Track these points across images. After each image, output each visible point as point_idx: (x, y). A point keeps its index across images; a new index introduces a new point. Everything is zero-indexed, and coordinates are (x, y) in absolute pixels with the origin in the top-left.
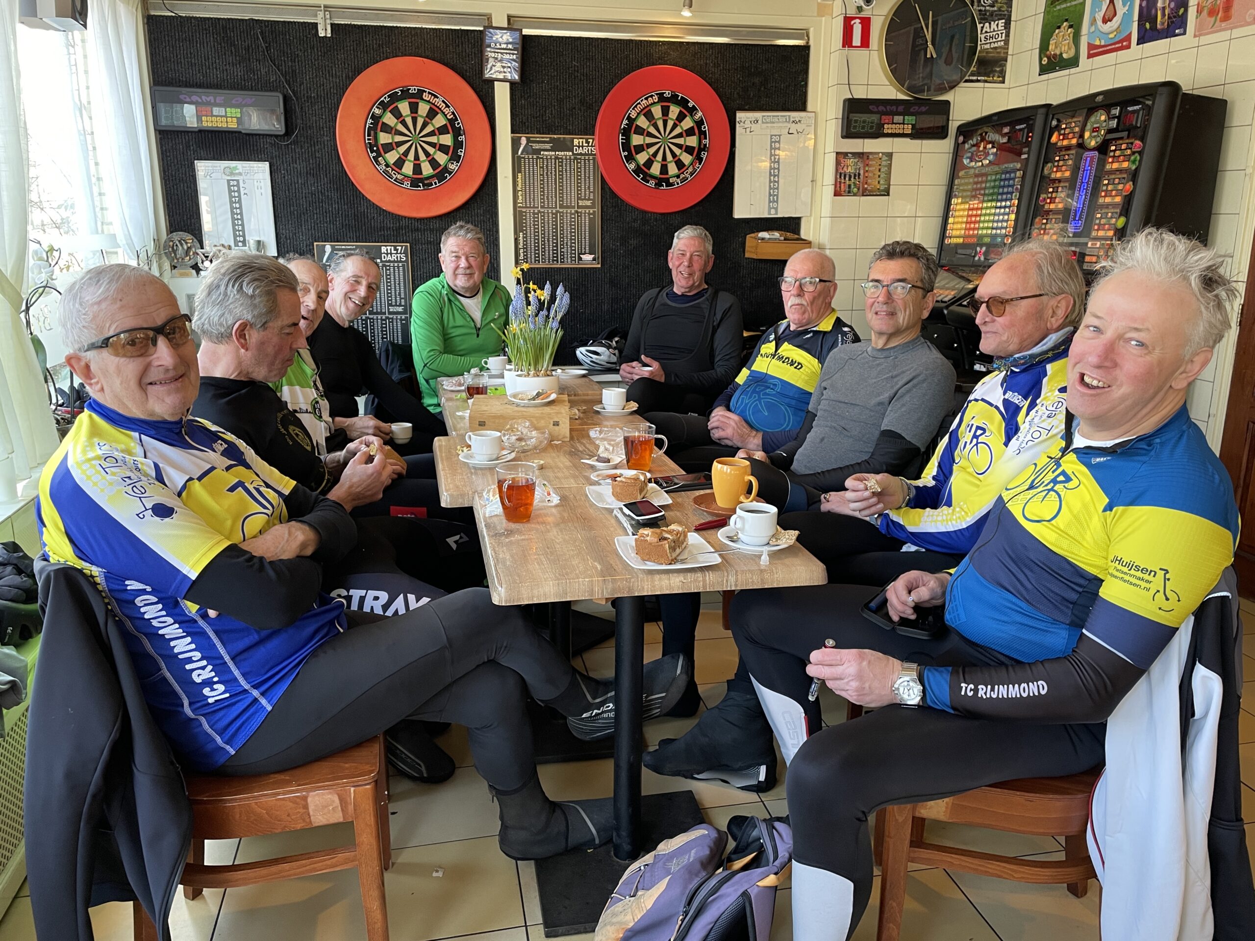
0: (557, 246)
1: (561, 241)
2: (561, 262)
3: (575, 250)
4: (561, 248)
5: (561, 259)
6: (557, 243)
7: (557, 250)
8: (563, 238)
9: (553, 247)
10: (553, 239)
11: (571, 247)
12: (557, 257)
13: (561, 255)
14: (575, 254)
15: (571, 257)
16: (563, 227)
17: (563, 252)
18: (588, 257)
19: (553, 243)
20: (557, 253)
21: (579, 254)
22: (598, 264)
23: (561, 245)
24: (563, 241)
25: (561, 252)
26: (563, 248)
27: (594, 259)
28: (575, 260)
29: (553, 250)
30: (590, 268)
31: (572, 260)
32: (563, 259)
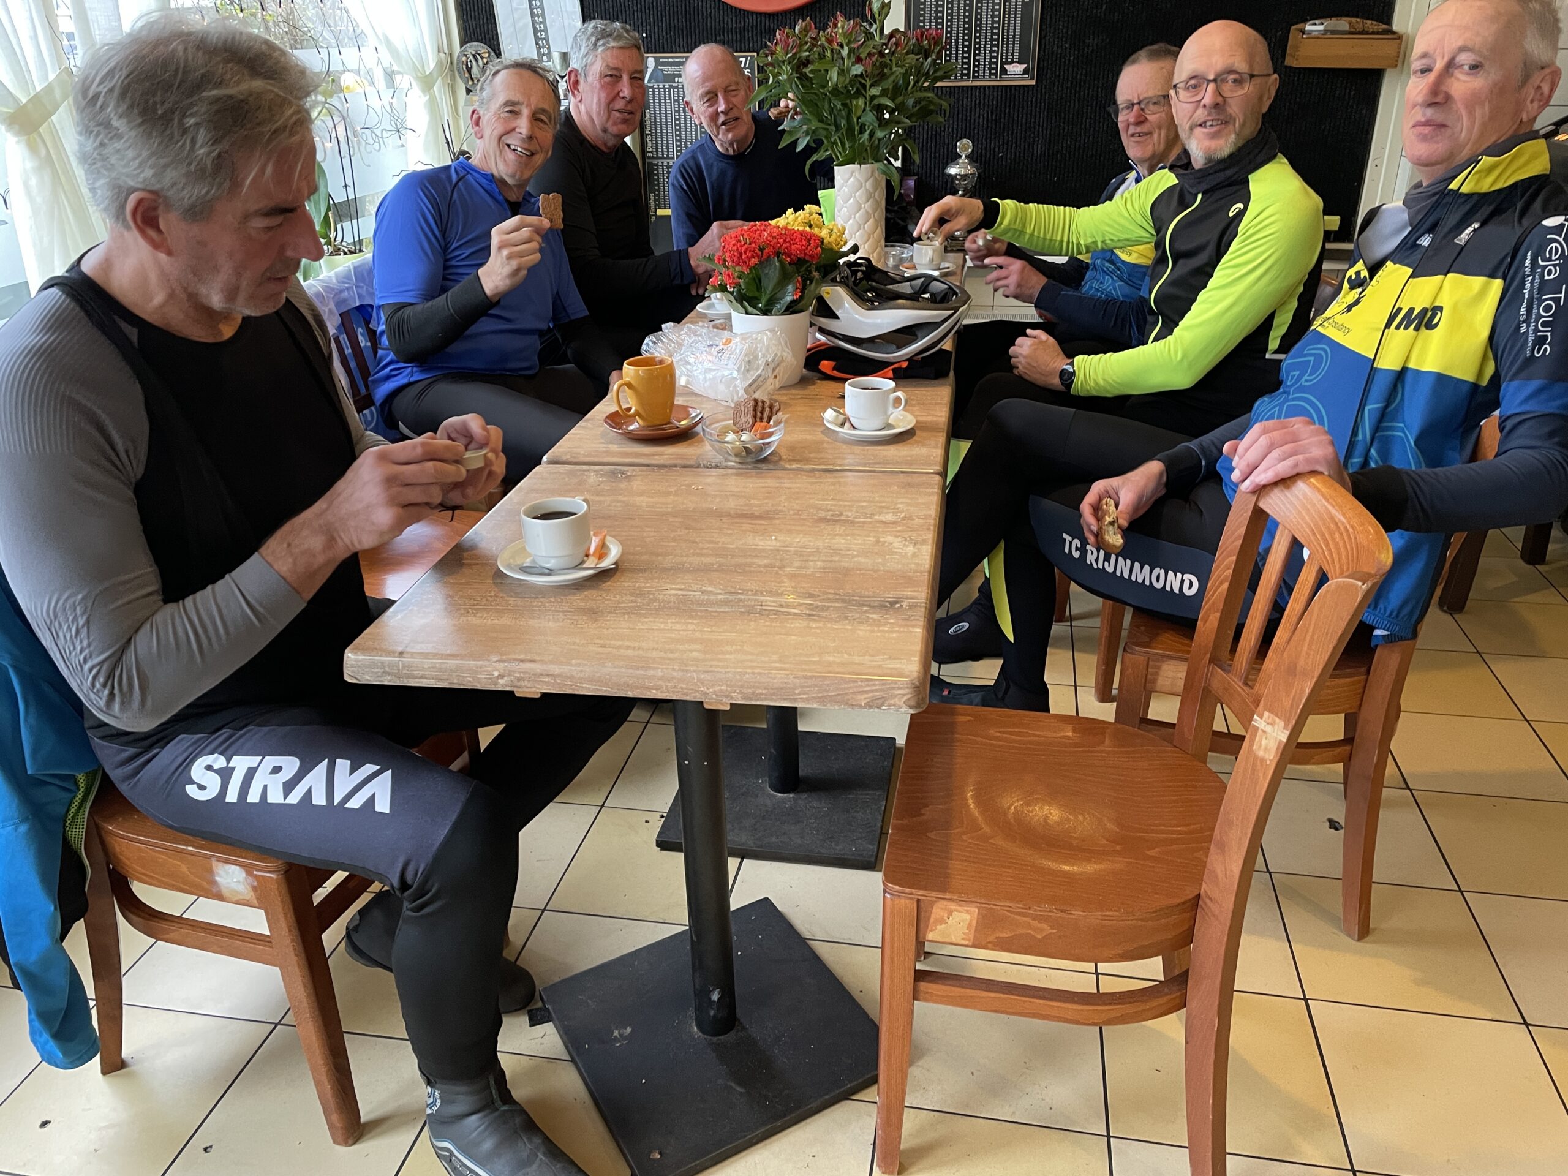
0: (969, 52)
1: (976, 43)
2: (974, 77)
3: (997, 57)
4: (975, 55)
5: (974, 71)
6: (969, 47)
7: (969, 58)
8: (979, 37)
9: (964, 52)
10: (964, 41)
11: (991, 52)
12: (968, 69)
13: (975, 66)
14: (996, 63)
15: (990, 69)
16: (980, 20)
17: (978, 61)
18: (1015, 69)
19: (964, 46)
20: (969, 64)
21: (1002, 64)
22: (1032, 79)
23: (975, 49)
24: (979, 43)
25: (975, 60)
26: (979, 55)
27: (1026, 71)
28: (996, 74)
29: (963, 58)
30: (1020, 86)
31: (991, 74)
32: (978, 72)
